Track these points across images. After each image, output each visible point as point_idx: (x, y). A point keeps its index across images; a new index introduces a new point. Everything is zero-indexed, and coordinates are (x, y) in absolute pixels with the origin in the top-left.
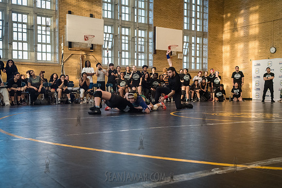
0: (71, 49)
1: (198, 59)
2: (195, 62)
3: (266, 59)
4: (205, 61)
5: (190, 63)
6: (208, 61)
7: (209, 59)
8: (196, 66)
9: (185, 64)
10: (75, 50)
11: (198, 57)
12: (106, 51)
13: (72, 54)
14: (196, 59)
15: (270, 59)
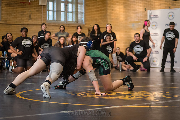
1: (70, 6)
2: (66, 11)
3: (166, 8)
4: (81, 8)
5: (58, 11)
6: (85, 9)
7: (86, 5)
8: (66, 17)
9: (51, 13)
11: (70, 3)
14: (66, 6)
15: (172, 8)
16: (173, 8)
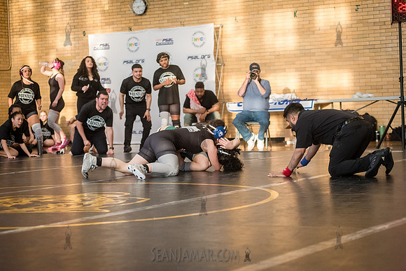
15: (134, 30)
16: (136, 29)
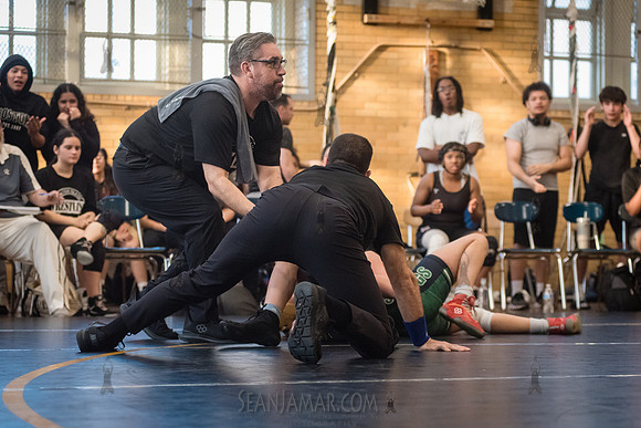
0: (374, 18)
10: (398, 25)
12: (561, 26)
13: (382, 48)
